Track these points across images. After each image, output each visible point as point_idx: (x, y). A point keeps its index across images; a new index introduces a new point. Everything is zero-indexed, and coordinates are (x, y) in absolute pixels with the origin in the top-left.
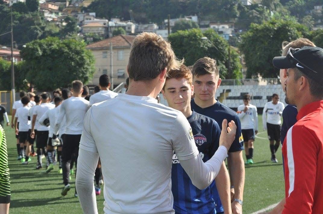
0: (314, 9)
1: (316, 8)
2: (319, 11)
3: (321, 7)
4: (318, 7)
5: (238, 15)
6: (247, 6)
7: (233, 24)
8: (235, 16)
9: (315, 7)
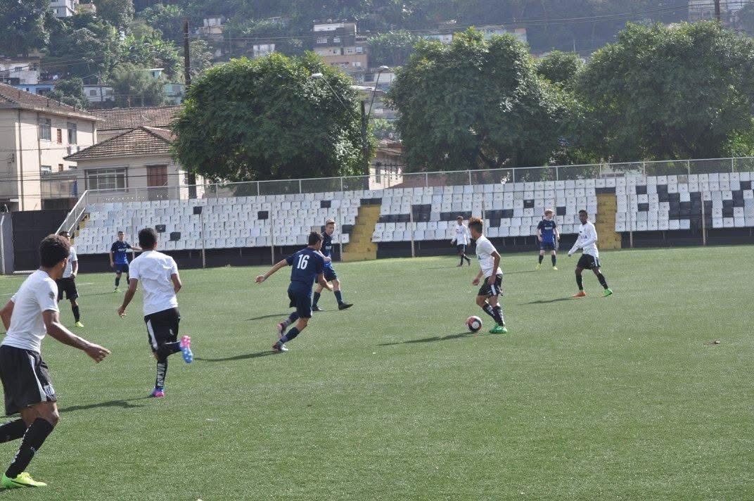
0: (203, 25)
1: (208, 22)
2: (217, 31)
3: (219, 20)
4: (212, 21)
5: (46, 41)
6: (66, 19)
7: (38, 61)
8: (39, 44)
9: (205, 21)
